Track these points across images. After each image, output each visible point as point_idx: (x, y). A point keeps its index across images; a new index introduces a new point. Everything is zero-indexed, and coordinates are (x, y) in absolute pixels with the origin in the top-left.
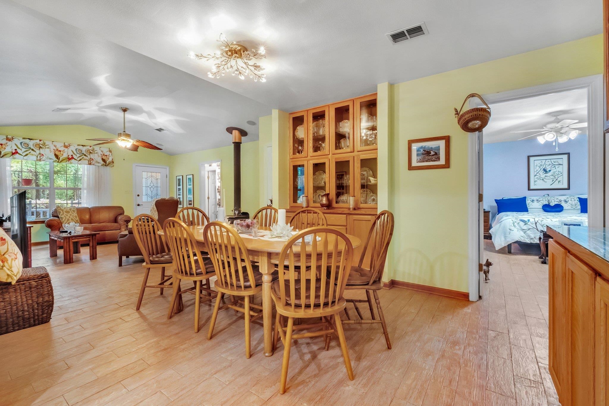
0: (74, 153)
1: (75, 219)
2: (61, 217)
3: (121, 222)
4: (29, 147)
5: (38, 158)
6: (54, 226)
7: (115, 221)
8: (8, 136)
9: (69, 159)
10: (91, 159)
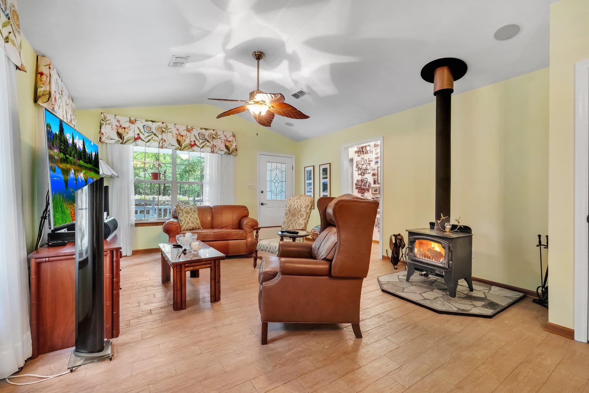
0: (196, 138)
1: (196, 222)
2: (181, 219)
3: (246, 228)
4: (152, 131)
5: (160, 145)
6: (172, 231)
7: (239, 226)
8: (131, 118)
9: (192, 146)
10: (214, 146)
